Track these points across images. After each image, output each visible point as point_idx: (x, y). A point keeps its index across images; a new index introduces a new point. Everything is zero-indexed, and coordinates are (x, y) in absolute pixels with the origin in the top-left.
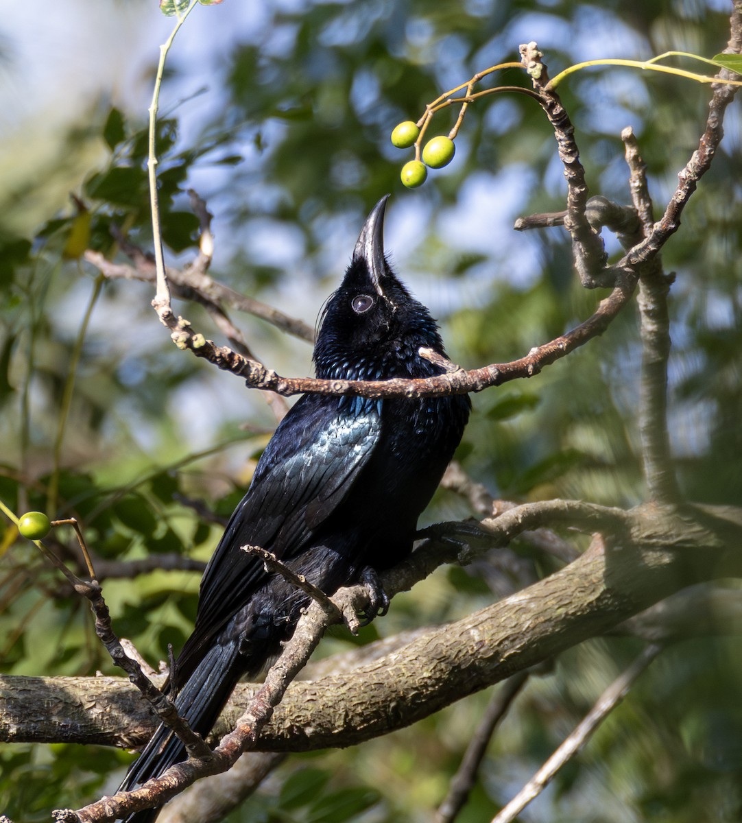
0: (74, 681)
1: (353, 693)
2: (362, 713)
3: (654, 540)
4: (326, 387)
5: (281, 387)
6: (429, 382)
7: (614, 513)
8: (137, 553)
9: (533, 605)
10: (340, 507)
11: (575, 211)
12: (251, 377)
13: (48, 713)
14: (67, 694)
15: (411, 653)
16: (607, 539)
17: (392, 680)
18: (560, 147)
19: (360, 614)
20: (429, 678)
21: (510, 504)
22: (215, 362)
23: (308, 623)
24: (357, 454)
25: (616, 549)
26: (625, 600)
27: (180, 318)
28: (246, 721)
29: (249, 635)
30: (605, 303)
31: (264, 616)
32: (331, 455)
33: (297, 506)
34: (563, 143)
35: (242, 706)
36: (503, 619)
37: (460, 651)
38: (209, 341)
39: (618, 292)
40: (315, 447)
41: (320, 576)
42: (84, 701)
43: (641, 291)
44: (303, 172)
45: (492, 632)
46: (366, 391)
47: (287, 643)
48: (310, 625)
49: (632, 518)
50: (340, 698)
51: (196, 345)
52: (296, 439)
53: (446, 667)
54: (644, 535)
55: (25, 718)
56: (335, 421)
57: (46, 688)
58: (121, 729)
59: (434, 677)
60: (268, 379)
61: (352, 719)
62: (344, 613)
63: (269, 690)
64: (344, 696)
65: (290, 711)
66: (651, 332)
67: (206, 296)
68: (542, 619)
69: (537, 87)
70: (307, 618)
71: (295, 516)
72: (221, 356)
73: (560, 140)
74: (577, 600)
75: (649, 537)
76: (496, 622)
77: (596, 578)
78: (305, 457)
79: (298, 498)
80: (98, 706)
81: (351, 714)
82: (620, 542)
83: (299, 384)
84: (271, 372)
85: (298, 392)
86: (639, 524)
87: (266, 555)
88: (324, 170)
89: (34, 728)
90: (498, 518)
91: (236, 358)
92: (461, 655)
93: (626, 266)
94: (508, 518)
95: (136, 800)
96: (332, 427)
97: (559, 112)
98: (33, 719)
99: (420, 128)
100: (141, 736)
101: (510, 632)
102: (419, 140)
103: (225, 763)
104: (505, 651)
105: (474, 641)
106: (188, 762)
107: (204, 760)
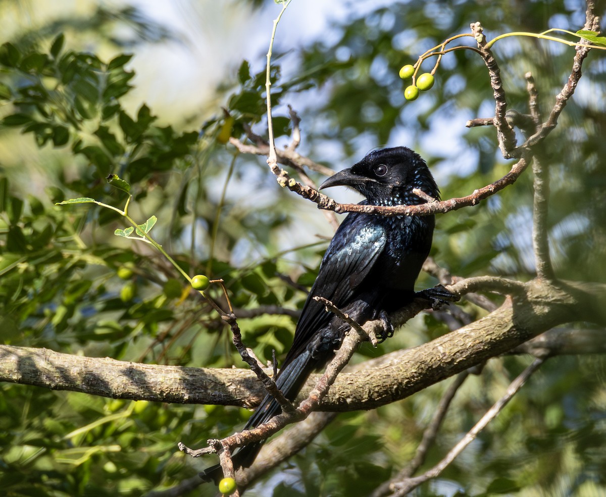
0: (220, 370)
1: (373, 380)
2: (378, 391)
3: (540, 299)
4: (362, 209)
5: (337, 209)
6: (418, 208)
7: (518, 284)
8: (254, 305)
9: (473, 334)
10: (368, 275)
11: (500, 116)
12: (321, 203)
13: (206, 388)
14: (216, 378)
15: (406, 359)
16: (514, 298)
17: (395, 374)
18: (492, 80)
19: (377, 336)
20: (415, 372)
21: (461, 278)
22: (301, 194)
23: (349, 340)
24: (376, 247)
25: (519, 304)
26: (524, 332)
27: (282, 169)
28: (314, 393)
29: (318, 348)
30: (515, 166)
31: (327, 338)
32: (362, 248)
33: (345, 277)
34: (494, 78)
35: (312, 386)
36: (456, 341)
37: (432, 358)
38: (298, 183)
39: (523, 161)
40: (354, 245)
41: (357, 315)
42: (225, 382)
43: (535, 162)
44: (346, 111)
45: (450, 348)
46: (383, 211)
47: (338, 351)
48: (350, 342)
49: (528, 287)
50: (366, 383)
51: (291, 185)
52: (344, 239)
53: (425, 367)
54: (534, 297)
55: (193, 391)
56: (364, 230)
57: (205, 374)
58: (245, 398)
59: (418, 372)
60: (330, 204)
61: (373, 394)
62: (369, 335)
63: (327, 376)
64: (369, 382)
65: (339, 389)
66: (539, 185)
67: (295, 163)
68: (477, 341)
69: (480, 47)
70: (349, 337)
71: (344, 283)
72: (304, 191)
73: (492, 76)
74: (497, 331)
75: (537, 298)
76: (452, 343)
77: (508, 319)
78: (348, 250)
79: (345, 272)
80: (233, 385)
81: (372, 392)
82: (521, 300)
83: (347, 207)
84: (331, 201)
85: (346, 211)
86: (532, 290)
87: (327, 302)
88: (357, 111)
89: (198, 396)
90: (454, 285)
91: (313, 192)
92: (433, 360)
93: (528, 147)
94: (460, 285)
95: (253, 435)
96: (363, 232)
97: (491, 61)
98: (197, 391)
99: (415, 69)
100: (257, 402)
101: (460, 348)
102: (415, 74)
103: (302, 416)
104: (457, 359)
105: (440, 352)
106: (282, 415)
107: (292, 414)
